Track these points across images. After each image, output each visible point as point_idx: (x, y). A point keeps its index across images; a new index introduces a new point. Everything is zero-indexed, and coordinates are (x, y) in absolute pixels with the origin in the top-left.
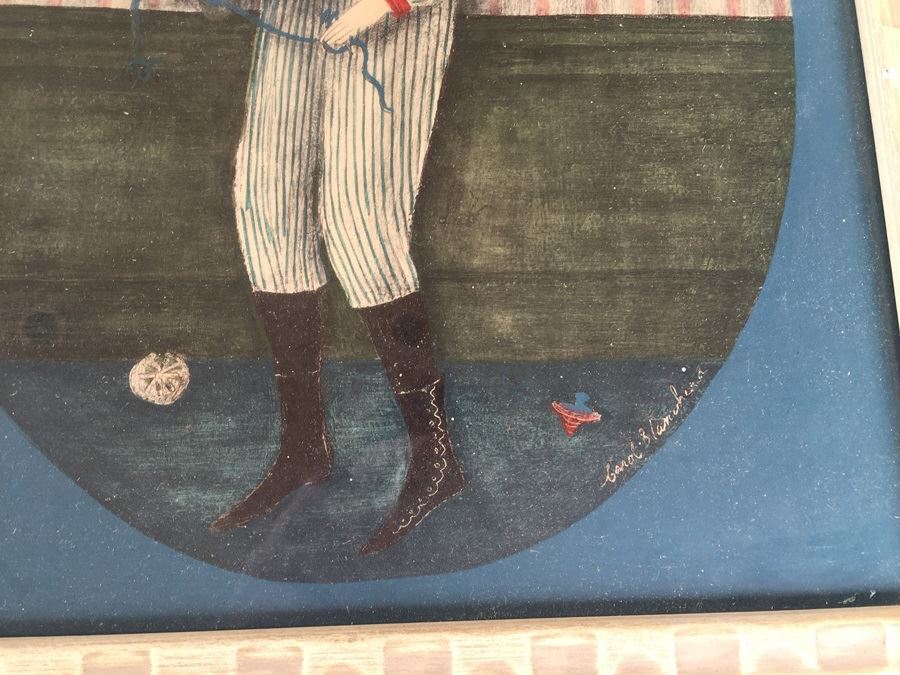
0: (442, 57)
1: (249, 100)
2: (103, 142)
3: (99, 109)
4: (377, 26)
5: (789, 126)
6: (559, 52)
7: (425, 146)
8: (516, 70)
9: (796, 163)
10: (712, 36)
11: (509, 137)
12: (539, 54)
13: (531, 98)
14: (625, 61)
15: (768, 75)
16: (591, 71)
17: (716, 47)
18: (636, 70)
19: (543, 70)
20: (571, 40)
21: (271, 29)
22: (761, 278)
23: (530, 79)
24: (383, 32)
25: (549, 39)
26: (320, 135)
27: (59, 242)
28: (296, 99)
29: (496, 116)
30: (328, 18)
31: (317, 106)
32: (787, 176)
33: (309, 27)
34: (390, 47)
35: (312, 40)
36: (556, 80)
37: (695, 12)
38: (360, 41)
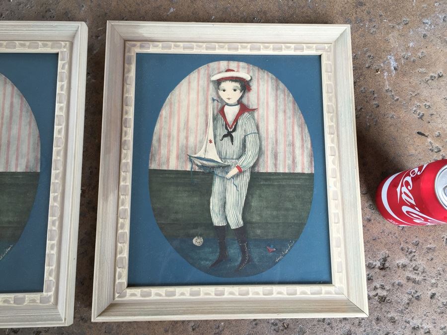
0: (248, 180)
1: (213, 189)
2: (187, 197)
3: (186, 191)
4: (236, 174)
5: (312, 195)
6: (270, 180)
7: (245, 198)
8: (262, 183)
9: (313, 202)
10: (299, 177)
11: (260, 196)
12: (266, 180)
13: (264, 188)
14: (282, 181)
15: (309, 185)
16: (276, 183)
17: (299, 179)
18: (284, 183)
19: (267, 183)
20: (272, 177)
21: (217, 175)
22: (305, 224)
23: (264, 185)
24: (237, 176)
25: (268, 177)
26: (226, 195)
27: (180, 216)
28: (221, 189)
29: (258, 192)
30: (227, 173)
31: (225, 190)
32: (311, 205)
33: (223, 174)
34: (238, 179)
35: (224, 177)
36: (269, 185)
37: (295, 172)
38: (233, 177)
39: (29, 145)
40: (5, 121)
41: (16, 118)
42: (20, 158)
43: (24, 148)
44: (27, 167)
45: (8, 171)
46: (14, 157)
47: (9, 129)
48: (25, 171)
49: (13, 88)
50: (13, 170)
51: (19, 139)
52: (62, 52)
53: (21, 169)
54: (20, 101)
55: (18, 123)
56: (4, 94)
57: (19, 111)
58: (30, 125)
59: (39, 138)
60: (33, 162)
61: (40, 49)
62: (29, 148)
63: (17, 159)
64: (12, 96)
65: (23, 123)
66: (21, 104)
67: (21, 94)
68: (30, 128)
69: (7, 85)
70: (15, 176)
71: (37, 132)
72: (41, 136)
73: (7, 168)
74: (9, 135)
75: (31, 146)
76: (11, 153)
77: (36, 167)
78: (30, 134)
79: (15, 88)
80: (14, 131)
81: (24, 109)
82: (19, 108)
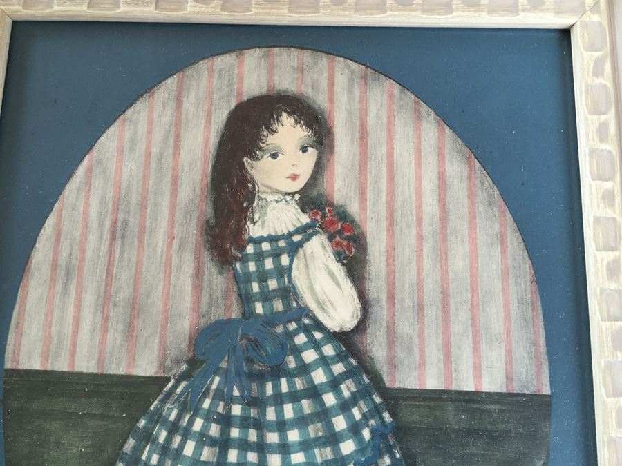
39: (506, 304)
40: (427, 230)
41: (458, 221)
42: (484, 346)
43: (493, 317)
44: (509, 378)
45: (454, 388)
46: (467, 344)
47: (443, 255)
48: (504, 390)
49: (441, 131)
50: (469, 387)
51: (474, 288)
52: (585, 25)
53: (492, 383)
54: (465, 173)
55: (466, 238)
56: (418, 151)
57: (466, 201)
58: (503, 243)
59: (535, 287)
60: (527, 361)
61: (522, 14)
62: (507, 317)
63: (476, 349)
64: (441, 157)
65: (482, 238)
66: (469, 178)
67: (466, 150)
68: (504, 252)
69: (424, 123)
70: (475, 406)
71: (527, 266)
72: (542, 279)
73: (448, 378)
74: (445, 272)
75: (514, 312)
76: (455, 328)
77: (538, 378)
78: (505, 274)
79: (448, 131)
80: (459, 262)
81: (481, 196)
82: (465, 192)
